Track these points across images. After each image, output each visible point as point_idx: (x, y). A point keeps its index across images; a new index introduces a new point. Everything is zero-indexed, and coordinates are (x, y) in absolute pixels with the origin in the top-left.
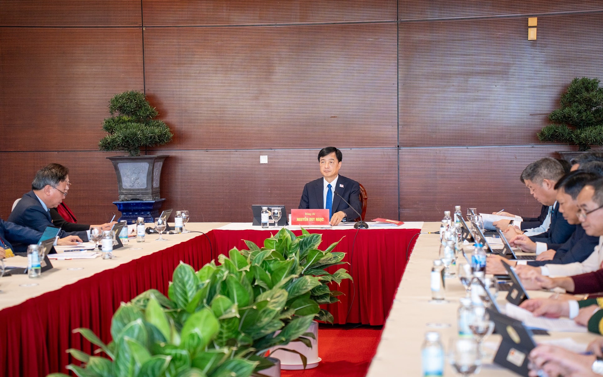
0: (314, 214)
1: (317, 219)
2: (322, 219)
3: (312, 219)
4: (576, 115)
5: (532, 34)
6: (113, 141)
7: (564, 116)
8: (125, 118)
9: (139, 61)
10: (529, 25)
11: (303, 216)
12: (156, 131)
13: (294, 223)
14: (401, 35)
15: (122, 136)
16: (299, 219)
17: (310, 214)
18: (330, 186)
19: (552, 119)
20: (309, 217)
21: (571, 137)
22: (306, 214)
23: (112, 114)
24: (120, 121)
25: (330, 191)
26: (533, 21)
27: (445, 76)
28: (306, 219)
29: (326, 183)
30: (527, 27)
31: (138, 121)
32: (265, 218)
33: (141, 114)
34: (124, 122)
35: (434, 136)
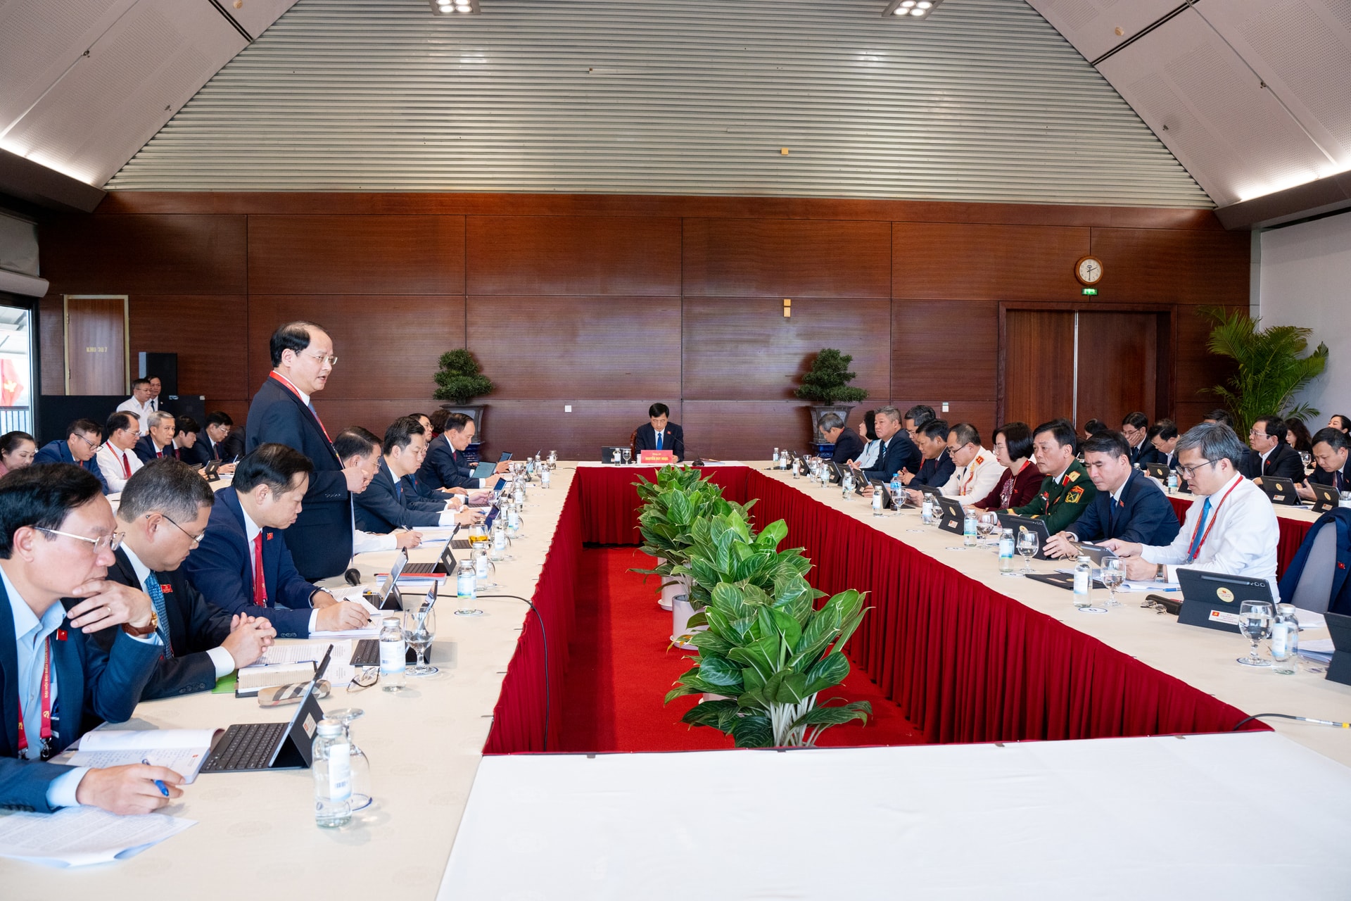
0: (660, 454)
1: (663, 459)
2: (666, 459)
3: (658, 459)
4: (826, 377)
5: (787, 312)
6: (447, 392)
7: (817, 378)
8: (454, 372)
9: (462, 322)
10: (785, 305)
11: (650, 456)
12: (484, 383)
13: (643, 461)
14: (684, 308)
15: (455, 388)
16: (647, 459)
17: (657, 454)
18: (660, 435)
19: (799, 379)
20: (656, 456)
21: (822, 395)
22: (654, 454)
23: (441, 368)
24: (449, 375)
25: (660, 438)
26: (787, 302)
27: (719, 342)
28: (653, 458)
29: (657, 433)
30: (783, 306)
31: (465, 374)
32: (617, 457)
33: (468, 369)
34: (454, 376)
35: (711, 391)
